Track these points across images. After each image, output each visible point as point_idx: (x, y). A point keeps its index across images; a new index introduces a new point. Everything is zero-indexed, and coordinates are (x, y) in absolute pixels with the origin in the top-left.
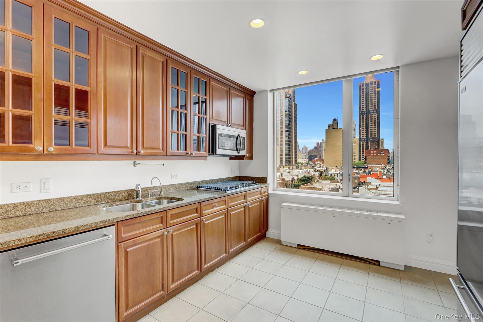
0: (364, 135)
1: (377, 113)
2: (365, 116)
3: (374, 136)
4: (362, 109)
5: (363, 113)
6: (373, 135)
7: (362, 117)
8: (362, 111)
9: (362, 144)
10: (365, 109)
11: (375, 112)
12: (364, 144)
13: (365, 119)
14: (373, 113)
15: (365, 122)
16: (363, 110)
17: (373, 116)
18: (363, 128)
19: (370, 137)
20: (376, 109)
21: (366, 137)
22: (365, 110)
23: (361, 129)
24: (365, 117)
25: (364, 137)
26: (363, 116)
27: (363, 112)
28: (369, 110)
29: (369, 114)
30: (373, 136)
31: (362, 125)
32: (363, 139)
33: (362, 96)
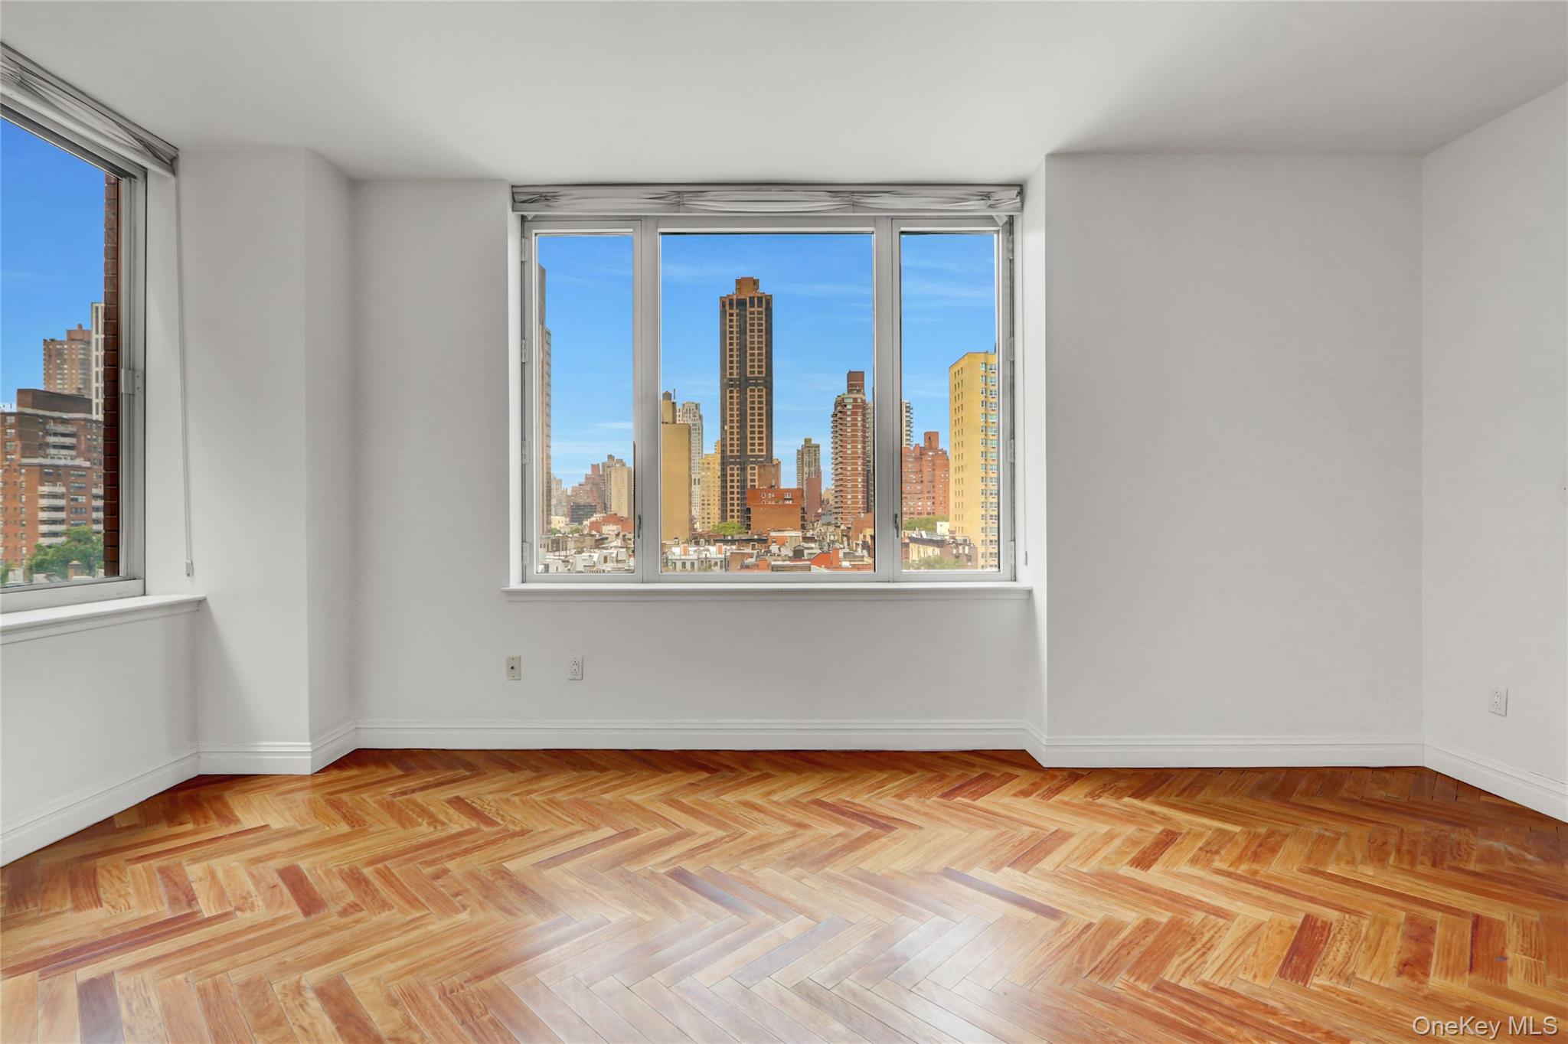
0: (735, 448)
1: (766, 388)
2: (735, 391)
3: (760, 450)
4: (728, 371)
5: (731, 383)
6: (757, 447)
7: (728, 395)
8: (728, 376)
9: (729, 472)
10: (735, 371)
11: (760, 384)
12: (735, 472)
13: (735, 400)
14: (756, 385)
15: (735, 410)
16: (731, 374)
17: (756, 393)
18: (732, 427)
19: (749, 453)
20: (764, 375)
21: (738, 454)
22: (735, 376)
23: (726, 428)
24: (735, 395)
25: (735, 453)
26: (731, 392)
27: (731, 380)
28: (746, 375)
29: (746, 388)
30: (757, 450)
31: (728, 418)
32: (732, 457)
33: (728, 335)
